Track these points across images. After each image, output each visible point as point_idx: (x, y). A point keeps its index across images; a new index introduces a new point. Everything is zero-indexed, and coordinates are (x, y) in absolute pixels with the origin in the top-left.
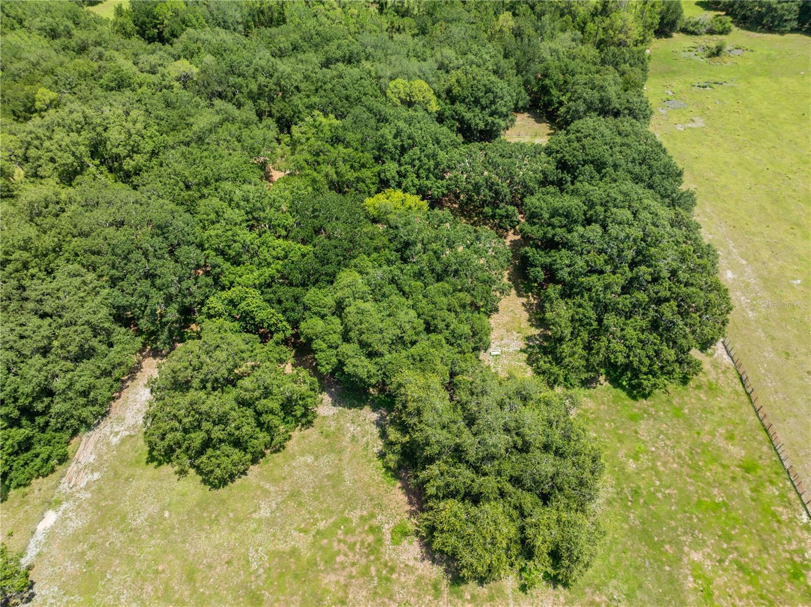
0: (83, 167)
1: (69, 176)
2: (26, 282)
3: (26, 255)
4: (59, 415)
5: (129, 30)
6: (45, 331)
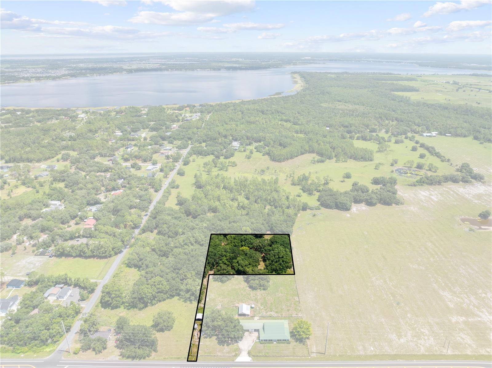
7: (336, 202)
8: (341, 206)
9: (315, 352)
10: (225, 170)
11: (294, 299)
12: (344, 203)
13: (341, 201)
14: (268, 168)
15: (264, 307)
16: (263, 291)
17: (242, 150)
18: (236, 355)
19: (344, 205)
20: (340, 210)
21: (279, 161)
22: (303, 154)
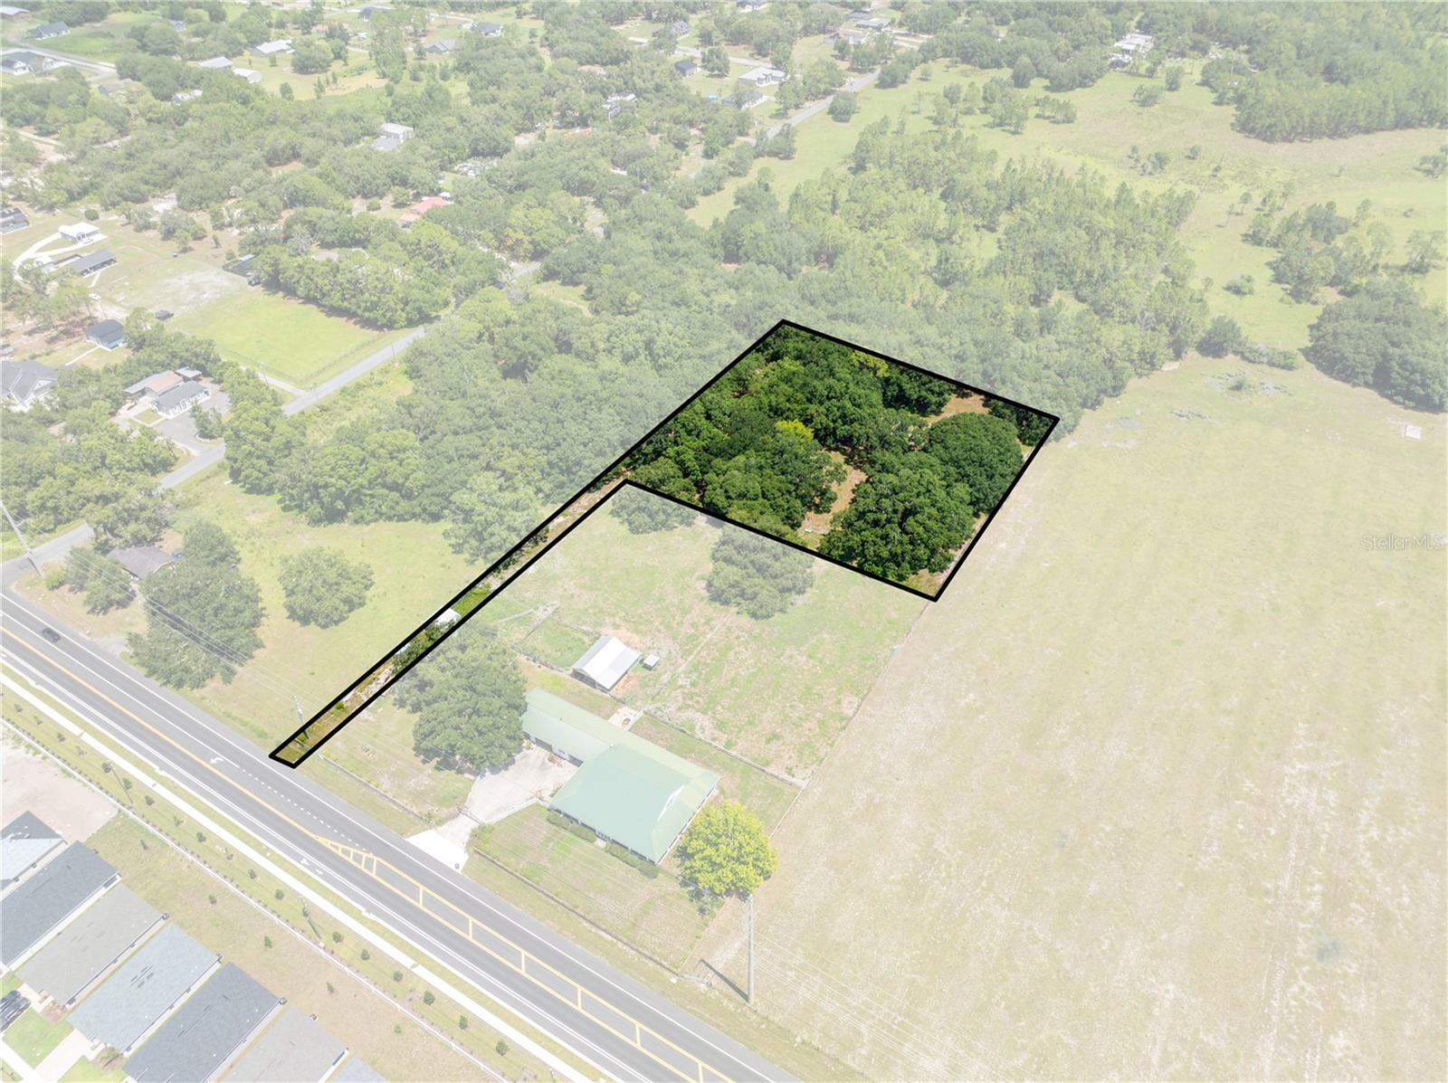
0: (638, 354)
1: (627, 359)
2: (588, 411)
3: (593, 398)
4: (580, 477)
5: (716, 242)
6: (589, 435)
7: (1384, 355)
8: (1400, 381)
9: (719, 968)
10: (1012, 129)
11: (839, 702)
12: (1422, 373)
13: (1414, 359)
14: (1193, 155)
15: (693, 684)
16: (745, 620)
17: (1142, 70)
18: (429, 821)
19: (1418, 376)
20: (1390, 398)
21: (1268, 135)
22: (1409, 125)
